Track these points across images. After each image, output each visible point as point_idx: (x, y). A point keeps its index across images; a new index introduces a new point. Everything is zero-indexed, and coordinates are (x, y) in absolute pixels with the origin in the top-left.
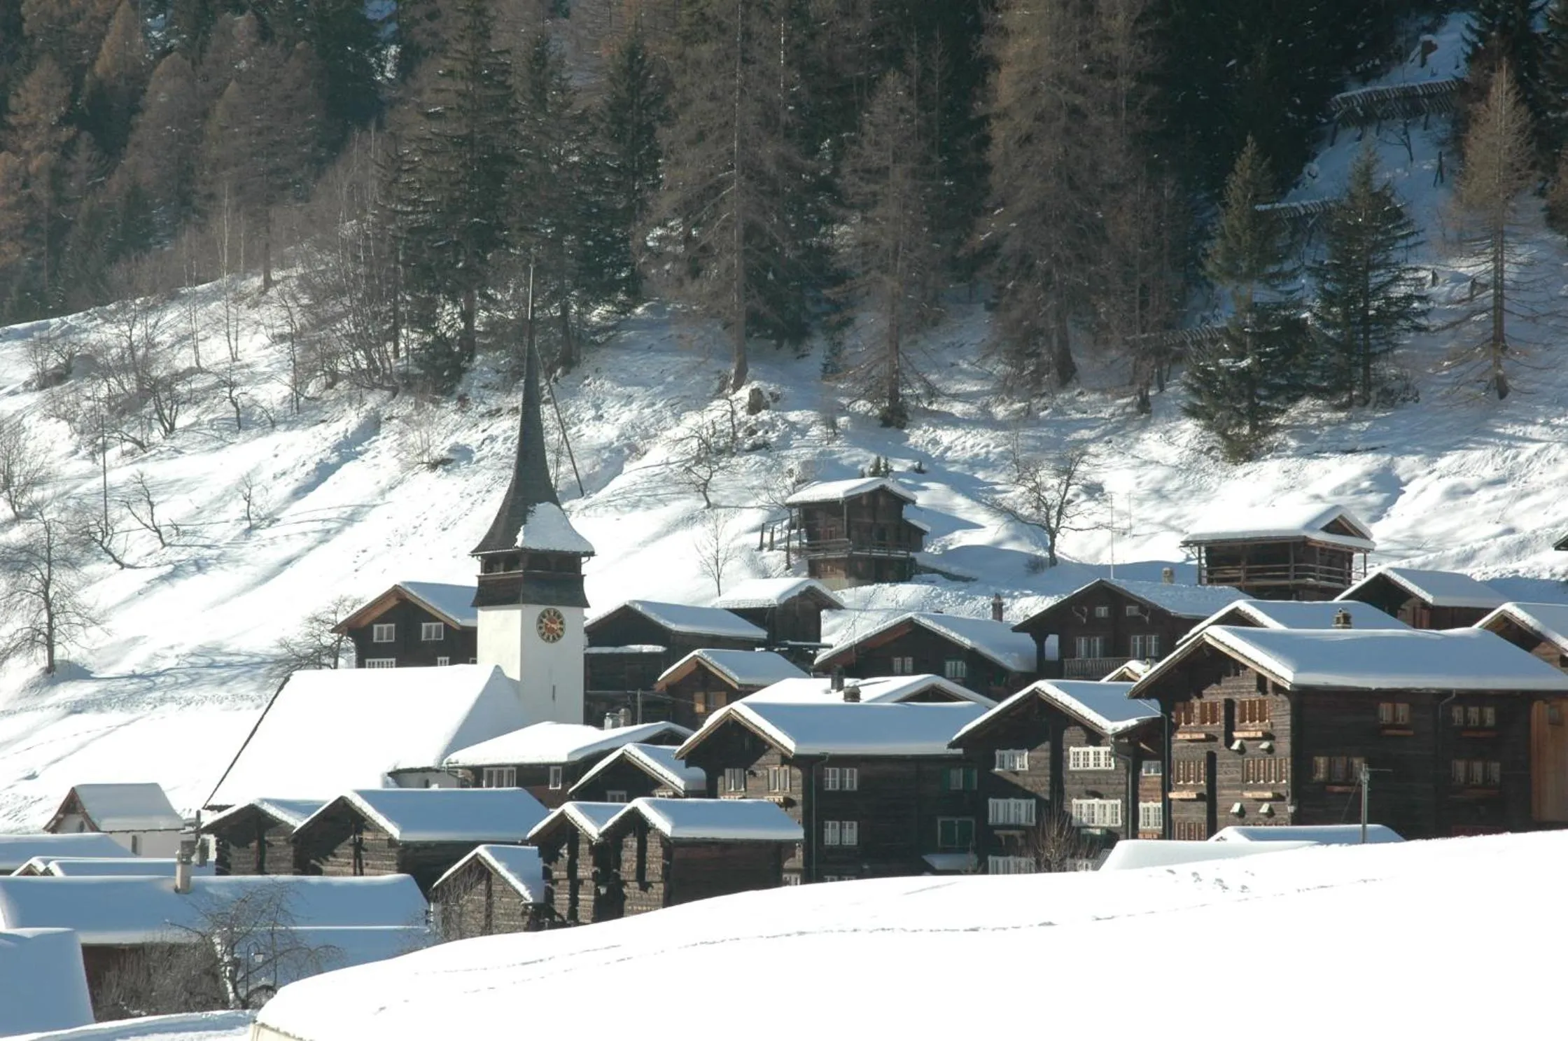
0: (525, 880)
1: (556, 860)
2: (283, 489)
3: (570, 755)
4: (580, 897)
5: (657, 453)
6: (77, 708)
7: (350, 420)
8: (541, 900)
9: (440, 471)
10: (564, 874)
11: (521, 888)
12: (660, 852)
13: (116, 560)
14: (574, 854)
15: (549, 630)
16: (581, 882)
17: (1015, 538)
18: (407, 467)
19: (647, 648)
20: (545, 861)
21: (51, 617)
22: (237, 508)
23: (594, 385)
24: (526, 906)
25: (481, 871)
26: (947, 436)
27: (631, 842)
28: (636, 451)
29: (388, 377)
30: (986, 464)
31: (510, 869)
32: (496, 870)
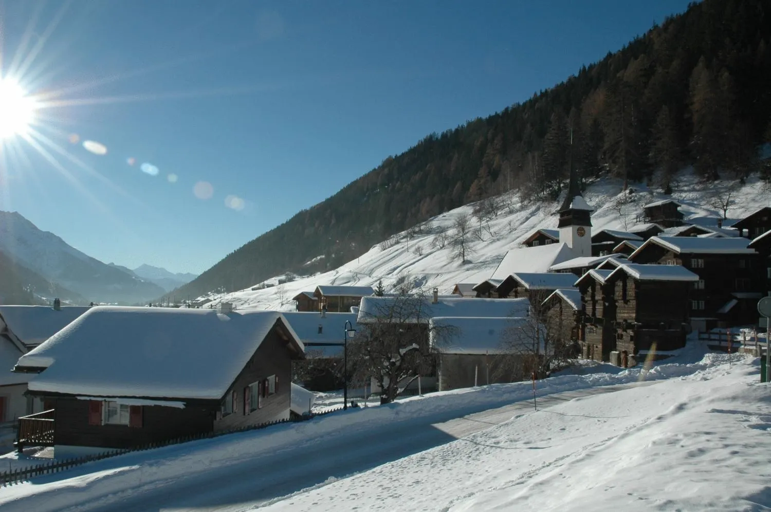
0: (574, 301)
1: (586, 293)
2: (518, 223)
3: (589, 264)
4: (597, 307)
5: (605, 206)
6: (468, 270)
7: (534, 208)
8: (581, 309)
9: (553, 216)
10: (590, 299)
11: (573, 305)
12: (634, 286)
13: (482, 240)
14: (594, 290)
15: (581, 233)
16: (597, 301)
17: (711, 215)
18: (545, 215)
19: (609, 242)
20: (582, 294)
21: (464, 250)
22: (508, 228)
23: (589, 194)
24: (575, 311)
25: (557, 299)
26: (684, 195)
27: (620, 283)
28: (600, 207)
29: (541, 198)
30: (697, 199)
31: (568, 298)
32: (563, 298)
